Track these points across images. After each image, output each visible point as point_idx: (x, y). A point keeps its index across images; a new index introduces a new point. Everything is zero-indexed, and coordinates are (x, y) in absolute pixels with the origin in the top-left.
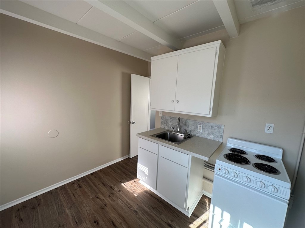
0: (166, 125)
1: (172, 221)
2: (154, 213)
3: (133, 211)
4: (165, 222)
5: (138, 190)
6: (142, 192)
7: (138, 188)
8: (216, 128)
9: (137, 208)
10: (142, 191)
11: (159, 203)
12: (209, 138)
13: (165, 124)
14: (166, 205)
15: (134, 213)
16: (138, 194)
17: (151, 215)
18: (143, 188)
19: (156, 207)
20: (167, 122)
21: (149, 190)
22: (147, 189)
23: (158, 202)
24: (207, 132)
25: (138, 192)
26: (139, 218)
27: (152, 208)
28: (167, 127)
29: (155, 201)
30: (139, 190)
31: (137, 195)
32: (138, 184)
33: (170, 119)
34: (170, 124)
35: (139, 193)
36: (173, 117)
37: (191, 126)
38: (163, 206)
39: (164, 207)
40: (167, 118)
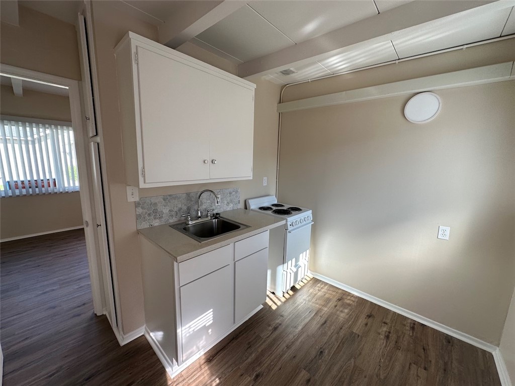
0: (155, 219)
1: (269, 325)
2: (258, 347)
3: (257, 383)
4: (272, 333)
5: (202, 377)
6: (209, 369)
7: (195, 378)
8: (234, 193)
9: (250, 376)
10: (206, 368)
11: (240, 338)
12: (228, 209)
13: (152, 217)
14: (245, 329)
15: (259, 381)
16: (214, 378)
17: (262, 351)
18: (198, 366)
19: (247, 342)
20: (155, 211)
21: (208, 354)
22: (203, 357)
23: (239, 340)
24: (226, 202)
25: (207, 378)
26: (269, 370)
27: (249, 350)
28: (158, 220)
29: (235, 343)
30: (203, 374)
31: (217, 379)
32: (181, 379)
33: (164, 200)
34: (166, 211)
35: (212, 375)
36: (170, 196)
37: (205, 201)
38: (245, 332)
39: (248, 332)
40: (153, 201)
